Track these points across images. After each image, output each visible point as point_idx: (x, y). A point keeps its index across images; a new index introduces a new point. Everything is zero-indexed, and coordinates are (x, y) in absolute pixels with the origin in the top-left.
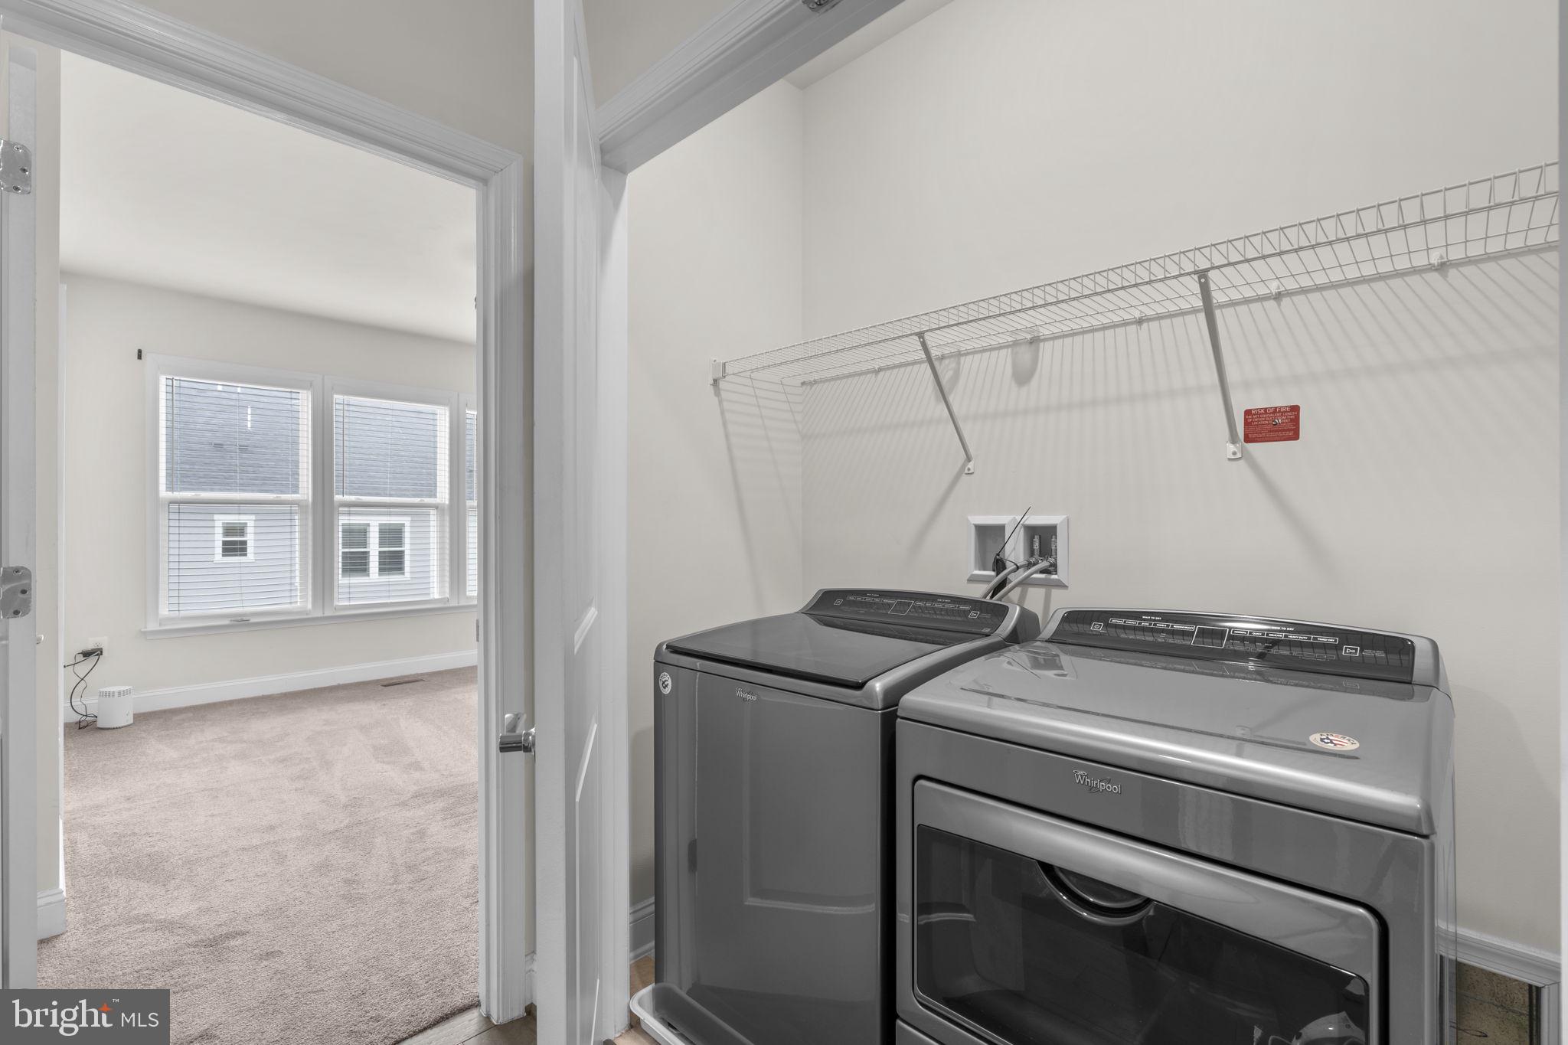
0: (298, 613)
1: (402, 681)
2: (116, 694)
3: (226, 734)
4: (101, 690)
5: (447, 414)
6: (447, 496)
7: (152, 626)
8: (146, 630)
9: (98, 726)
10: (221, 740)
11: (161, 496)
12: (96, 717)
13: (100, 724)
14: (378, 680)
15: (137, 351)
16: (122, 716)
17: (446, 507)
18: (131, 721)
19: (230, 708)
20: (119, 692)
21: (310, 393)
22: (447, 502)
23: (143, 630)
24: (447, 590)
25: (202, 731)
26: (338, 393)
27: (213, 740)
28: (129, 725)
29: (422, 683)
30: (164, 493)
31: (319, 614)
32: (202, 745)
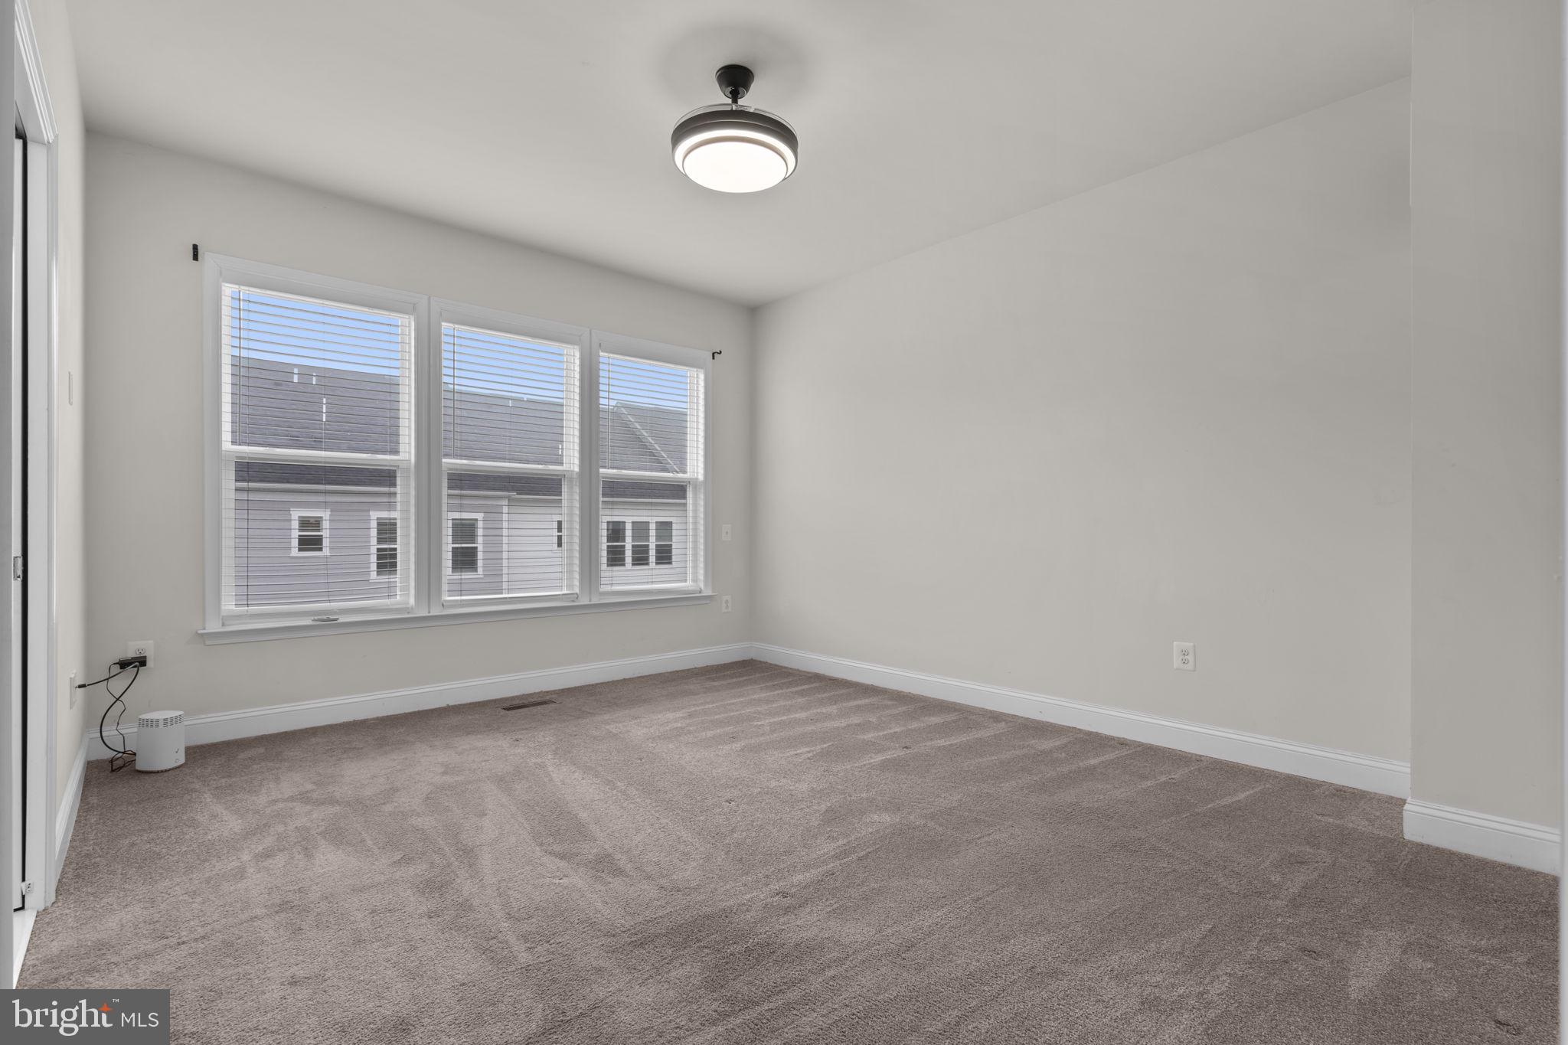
0: (398, 610)
1: (526, 702)
2: (161, 724)
3: (309, 787)
4: (141, 717)
5: (578, 354)
6: (577, 461)
7: (213, 626)
8: (202, 632)
9: (138, 767)
10: (304, 798)
11: (223, 449)
12: (135, 754)
13: (140, 765)
14: (495, 701)
15: (191, 247)
16: (168, 753)
17: (575, 476)
18: (182, 761)
19: (313, 740)
20: (165, 720)
21: (412, 318)
22: (577, 469)
23: (199, 632)
24: (577, 583)
25: (277, 779)
26: (446, 321)
27: (292, 799)
28: (179, 767)
29: (553, 705)
30: (227, 444)
31: (425, 613)
32: (275, 807)
